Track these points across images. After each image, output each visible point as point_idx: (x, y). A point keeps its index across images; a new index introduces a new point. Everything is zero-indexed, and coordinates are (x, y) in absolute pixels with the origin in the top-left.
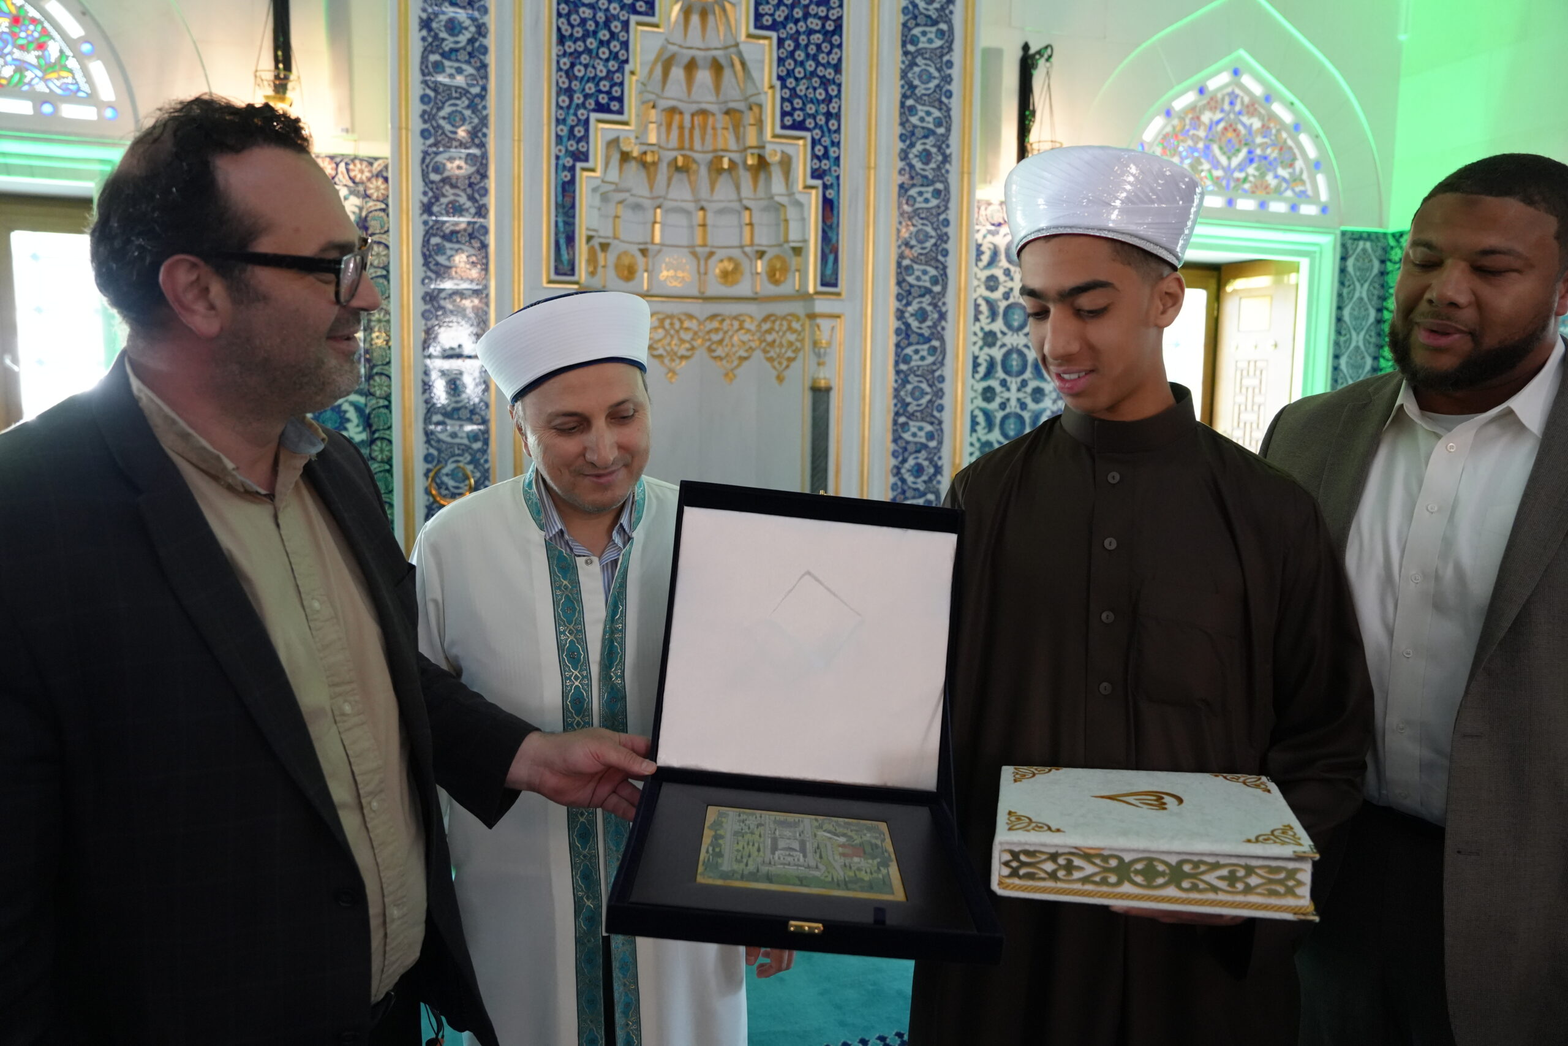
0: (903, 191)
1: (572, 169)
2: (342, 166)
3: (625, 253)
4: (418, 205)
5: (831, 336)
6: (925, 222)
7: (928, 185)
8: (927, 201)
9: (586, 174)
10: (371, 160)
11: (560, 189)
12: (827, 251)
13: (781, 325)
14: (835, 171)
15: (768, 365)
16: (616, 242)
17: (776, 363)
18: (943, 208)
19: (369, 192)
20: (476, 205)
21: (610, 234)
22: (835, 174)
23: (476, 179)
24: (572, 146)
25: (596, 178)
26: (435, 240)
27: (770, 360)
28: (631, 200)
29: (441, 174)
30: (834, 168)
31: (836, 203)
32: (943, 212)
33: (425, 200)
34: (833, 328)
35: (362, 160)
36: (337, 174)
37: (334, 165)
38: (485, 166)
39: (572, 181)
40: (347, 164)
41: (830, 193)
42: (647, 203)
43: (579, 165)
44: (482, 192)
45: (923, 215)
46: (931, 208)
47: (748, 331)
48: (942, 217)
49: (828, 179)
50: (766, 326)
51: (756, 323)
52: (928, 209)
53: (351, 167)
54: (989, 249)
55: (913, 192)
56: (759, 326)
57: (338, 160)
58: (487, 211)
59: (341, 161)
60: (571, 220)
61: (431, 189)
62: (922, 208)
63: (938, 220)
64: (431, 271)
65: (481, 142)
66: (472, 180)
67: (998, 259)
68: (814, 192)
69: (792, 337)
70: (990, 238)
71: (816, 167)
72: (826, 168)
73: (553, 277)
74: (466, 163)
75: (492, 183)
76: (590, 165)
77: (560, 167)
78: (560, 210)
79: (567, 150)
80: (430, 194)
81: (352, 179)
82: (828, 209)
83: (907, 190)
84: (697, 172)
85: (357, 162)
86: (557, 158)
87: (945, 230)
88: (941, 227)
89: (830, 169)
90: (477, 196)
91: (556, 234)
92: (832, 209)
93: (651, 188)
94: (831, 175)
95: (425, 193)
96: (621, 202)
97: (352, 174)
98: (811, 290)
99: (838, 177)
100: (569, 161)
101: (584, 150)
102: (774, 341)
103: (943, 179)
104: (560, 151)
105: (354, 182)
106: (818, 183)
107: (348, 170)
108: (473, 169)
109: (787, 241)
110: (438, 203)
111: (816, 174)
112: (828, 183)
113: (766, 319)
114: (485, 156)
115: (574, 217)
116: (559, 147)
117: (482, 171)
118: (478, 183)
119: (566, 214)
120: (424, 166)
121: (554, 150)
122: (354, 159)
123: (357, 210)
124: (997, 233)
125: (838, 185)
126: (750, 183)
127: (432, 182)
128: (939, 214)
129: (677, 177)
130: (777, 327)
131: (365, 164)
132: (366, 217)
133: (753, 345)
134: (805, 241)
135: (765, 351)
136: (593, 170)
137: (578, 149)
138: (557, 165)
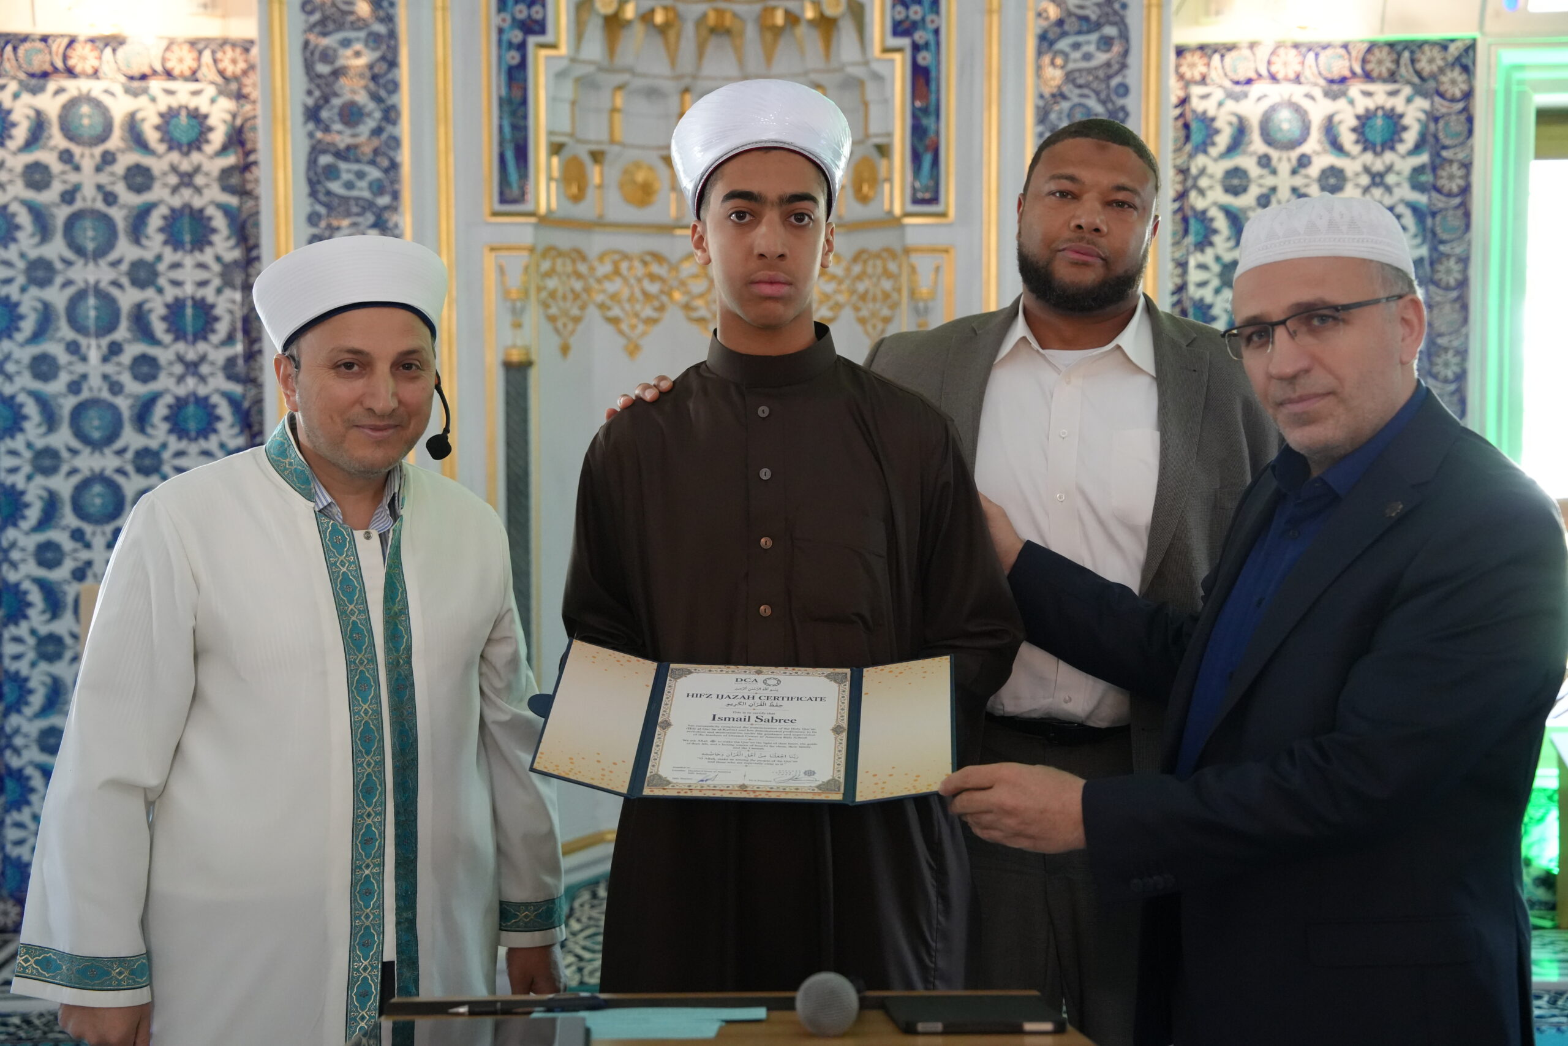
0: (1045, 45)
1: (522, 47)
2: (207, 56)
3: (638, 165)
4: (299, 111)
5: (936, 283)
6: (1086, 91)
7: (1089, 32)
8: (1087, 57)
9: (544, 53)
10: (247, 45)
11: (504, 77)
12: (921, 149)
13: (874, 266)
14: (932, 21)
15: (859, 328)
16: (616, 149)
17: (869, 328)
18: (1116, 67)
19: (246, 91)
20: (382, 106)
21: (604, 136)
22: (931, 27)
23: (381, 68)
24: (521, 12)
25: (560, 57)
26: (325, 160)
27: (862, 321)
28: (638, 83)
29: (332, 63)
30: (929, 18)
31: (933, 74)
32: (1117, 73)
33: (310, 102)
34: (937, 269)
35: (234, 45)
36: (199, 67)
37: (195, 54)
38: (394, 50)
39: (523, 65)
40: (213, 52)
41: (924, 58)
42: (668, 86)
43: (532, 40)
44: (391, 87)
45: (1081, 81)
46: (1096, 68)
47: (833, 277)
48: (1114, 82)
49: (920, 36)
50: (857, 269)
51: (844, 264)
52: (1089, 71)
53: (219, 55)
54: (1230, 124)
55: (1063, 44)
56: (848, 270)
57: (201, 46)
58: (398, 114)
59: (206, 47)
60: (521, 123)
61: (318, 86)
62: (1080, 70)
63: (1108, 87)
64: (320, 203)
65: (388, 14)
66: (376, 70)
67: (1246, 139)
68: (897, 57)
69: (887, 285)
70: (1231, 106)
71: (899, 17)
72: (918, 17)
73: (498, 207)
74: (366, 45)
75: (404, 73)
76: (548, 38)
77: (505, 45)
78: (506, 108)
79: (514, 19)
80: (317, 93)
81: (221, 73)
82: (922, 81)
83: (1052, 44)
84: (742, 34)
85: (228, 48)
86: (501, 31)
87: (1120, 102)
88: (1114, 97)
89: (923, 20)
90: (383, 93)
91: (501, 143)
92: (927, 82)
93: (673, 61)
94: (924, 28)
95: (310, 93)
96: (620, 87)
97: (221, 66)
98: (897, 210)
99: (937, 32)
100: (517, 36)
101: (539, 17)
102: (867, 292)
103: (1117, 19)
104: (504, 20)
105: (224, 78)
106: (905, 42)
107: (215, 61)
108: (377, 55)
109: (867, 136)
110: (328, 106)
111: (900, 29)
112: (921, 42)
113: (856, 259)
114: (392, 35)
115: (525, 117)
116: (503, 15)
117: (389, 56)
118: (386, 73)
119: (513, 113)
120: (308, 54)
121: (496, 20)
122: (224, 42)
123: (228, 117)
124: (1245, 95)
125: (938, 44)
126: (819, 45)
127: (320, 76)
128: (1109, 77)
129: (713, 42)
130: (870, 270)
131: (238, 51)
132: (242, 126)
133: (841, 298)
134: (890, 135)
135: (857, 309)
136: (553, 46)
137: (529, 16)
138: (500, 41)
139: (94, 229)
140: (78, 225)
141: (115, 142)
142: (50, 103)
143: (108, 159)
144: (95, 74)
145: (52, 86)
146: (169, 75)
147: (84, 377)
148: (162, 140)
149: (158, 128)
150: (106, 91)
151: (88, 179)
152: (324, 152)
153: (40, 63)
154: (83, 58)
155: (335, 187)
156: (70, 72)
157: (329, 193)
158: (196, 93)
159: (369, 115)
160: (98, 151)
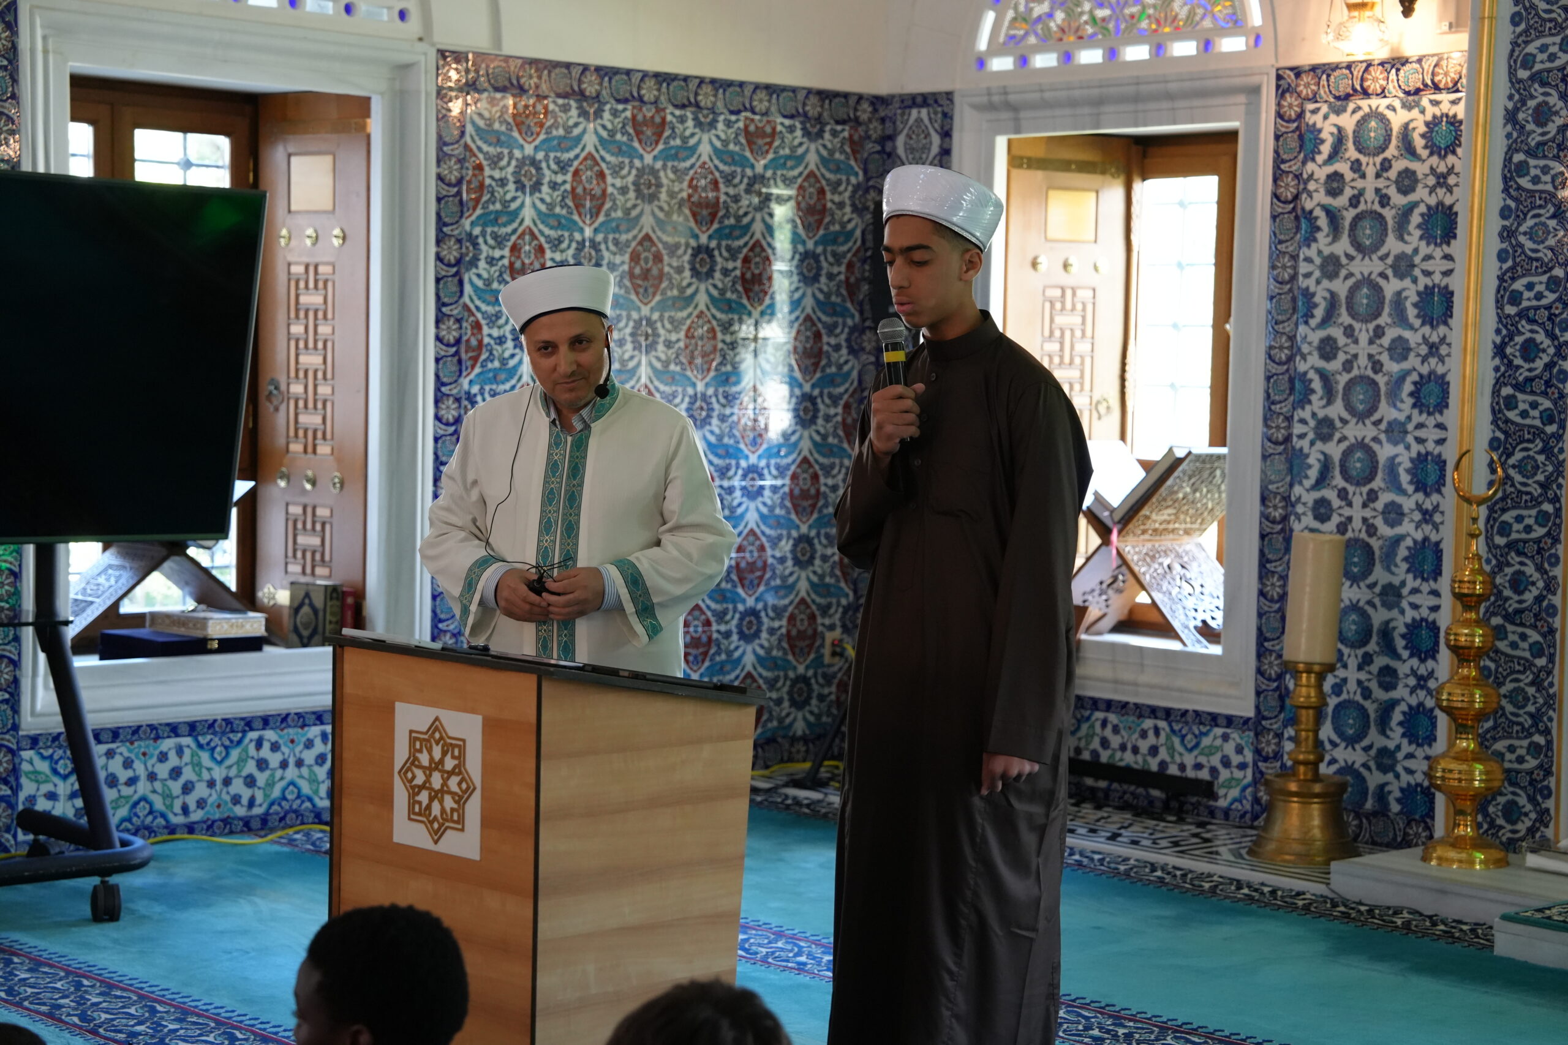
139: (1371, 228)
140: (1360, 224)
141: (1392, 151)
142: (1348, 121)
143: (1386, 165)
144: (1383, 94)
145: (1351, 106)
146: (1437, 88)
147: (1356, 356)
148: (1426, 147)
149: (1423, 136)
150: (1388, 107)
151: (1370, 184)
152: (1517, 151)
153: (1344, 87)
154: (1376, 79)
155: (1524, 182)
156: (1366, 93)
157: (1519, 188)
158: (1454, 102)
159: (1557, 113)
160: (1378, 160)
